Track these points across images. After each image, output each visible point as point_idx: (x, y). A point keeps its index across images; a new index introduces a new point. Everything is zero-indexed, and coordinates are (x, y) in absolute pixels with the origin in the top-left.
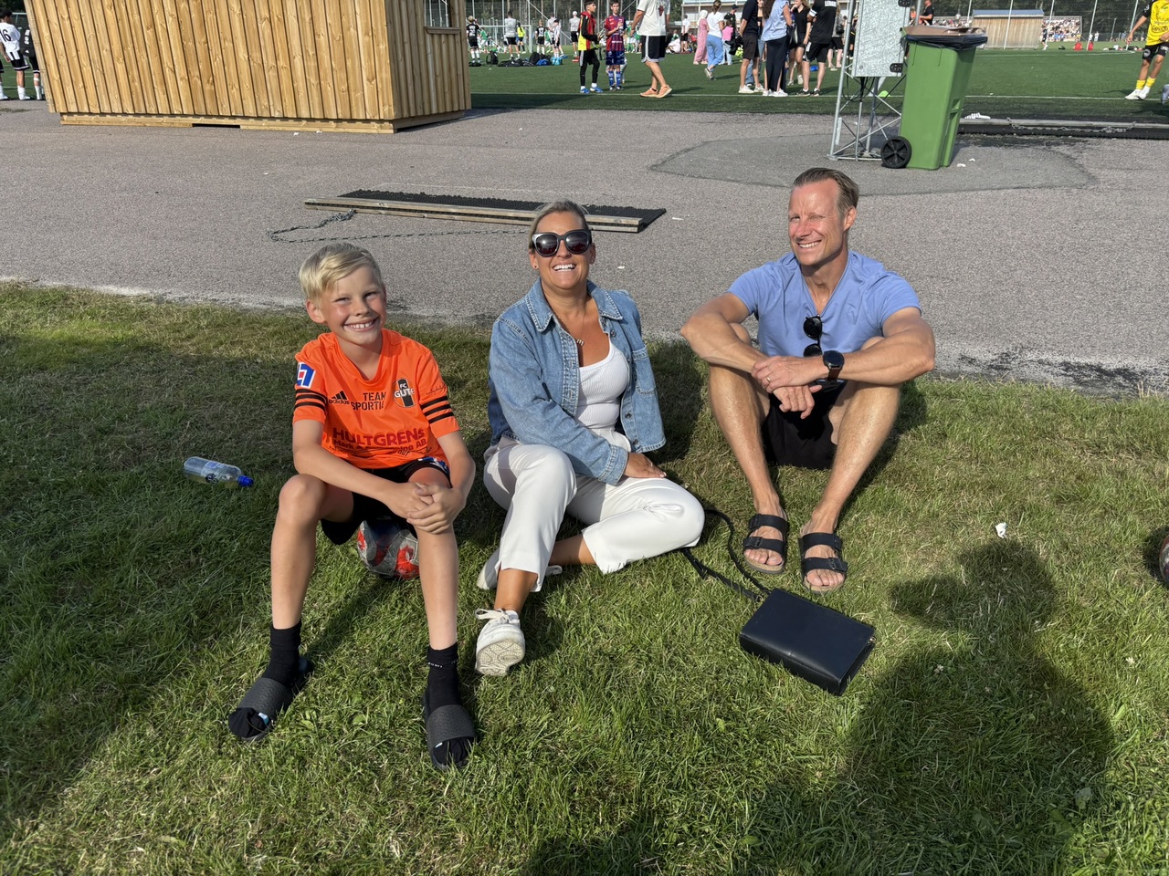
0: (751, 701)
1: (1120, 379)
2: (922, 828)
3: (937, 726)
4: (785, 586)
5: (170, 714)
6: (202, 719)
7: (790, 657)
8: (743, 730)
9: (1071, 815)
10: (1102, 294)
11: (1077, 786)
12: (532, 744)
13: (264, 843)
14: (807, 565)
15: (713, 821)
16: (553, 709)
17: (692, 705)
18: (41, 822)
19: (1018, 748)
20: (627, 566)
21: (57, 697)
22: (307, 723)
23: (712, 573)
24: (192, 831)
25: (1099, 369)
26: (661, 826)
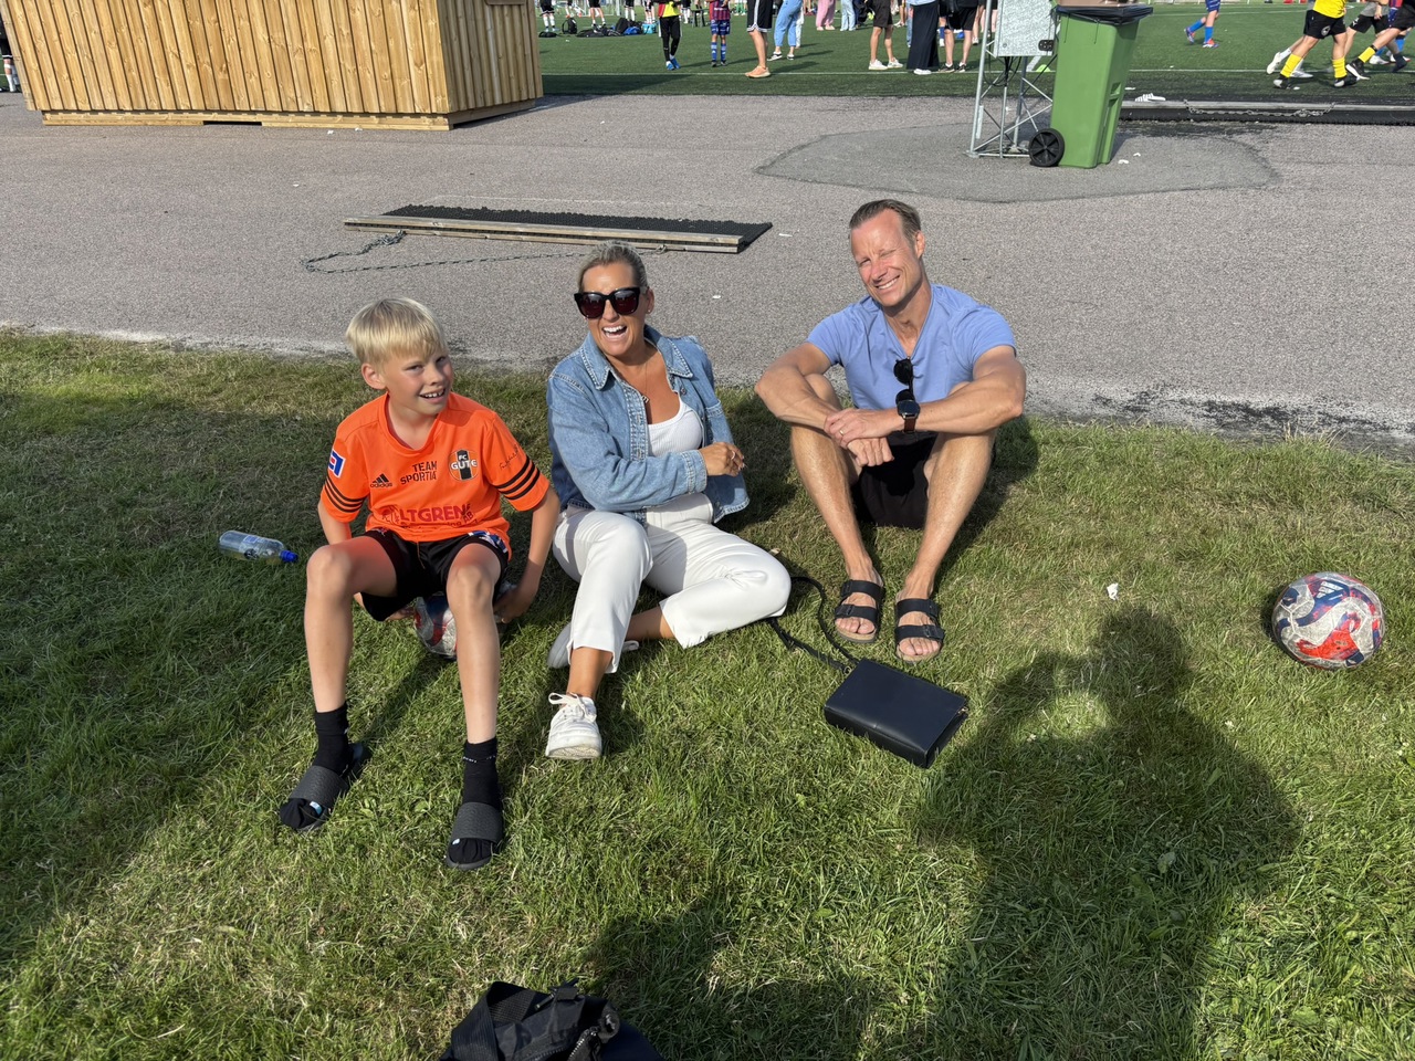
0: (833, 776)
1: (1268, 420)
2: (1000, 894)
3: (1024, 795)
4: (877, 656)
5: (221, 805)
6: (256, 810)
7: (875, 729)
8: (823, 804)
9: (1153, 879)
10: (1264, 320)
11: (1161, 850)
12: (602, 826)
13: (325, 929)
14: (901, 633)
15: (788, 896)
16: (627, 789)
17: (771, 781)
18: (92, 918)
19: (1103, 814)
20: (709, 639)
21: (98, 792)
22: (366, 811)
23: (798, 644)
24: (250, 922)
25: (1247, 410)
26: (734, 902)
